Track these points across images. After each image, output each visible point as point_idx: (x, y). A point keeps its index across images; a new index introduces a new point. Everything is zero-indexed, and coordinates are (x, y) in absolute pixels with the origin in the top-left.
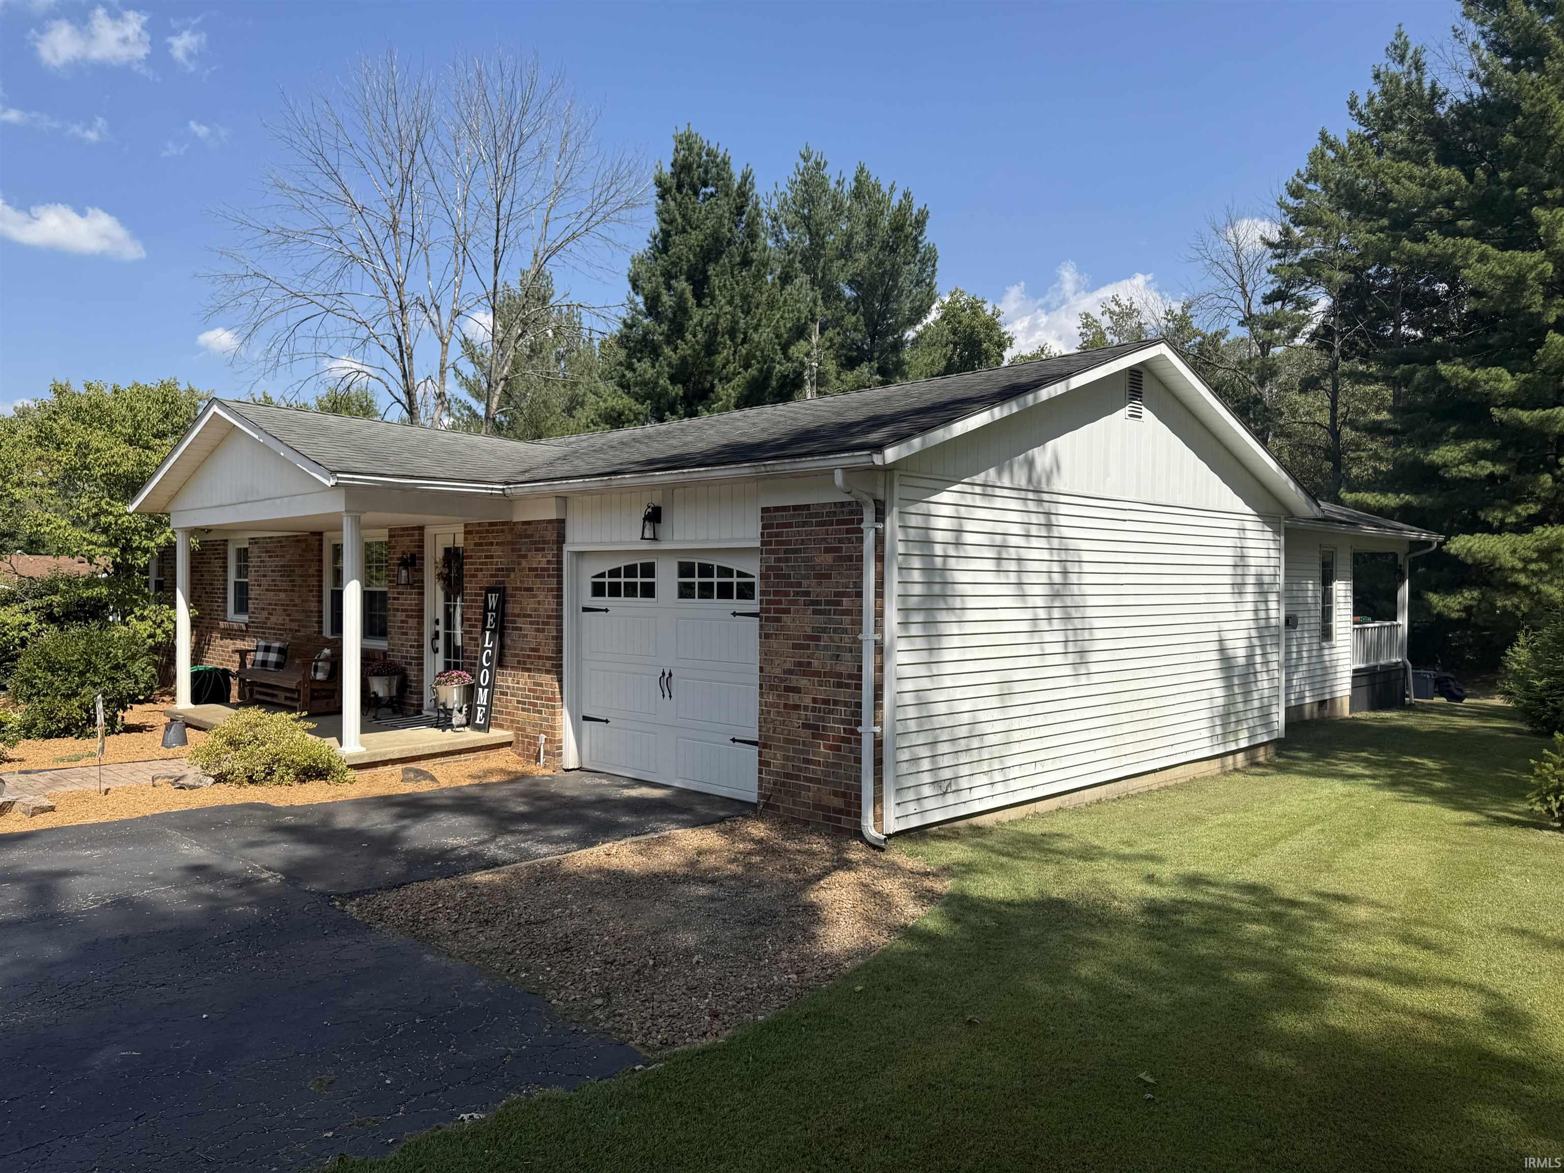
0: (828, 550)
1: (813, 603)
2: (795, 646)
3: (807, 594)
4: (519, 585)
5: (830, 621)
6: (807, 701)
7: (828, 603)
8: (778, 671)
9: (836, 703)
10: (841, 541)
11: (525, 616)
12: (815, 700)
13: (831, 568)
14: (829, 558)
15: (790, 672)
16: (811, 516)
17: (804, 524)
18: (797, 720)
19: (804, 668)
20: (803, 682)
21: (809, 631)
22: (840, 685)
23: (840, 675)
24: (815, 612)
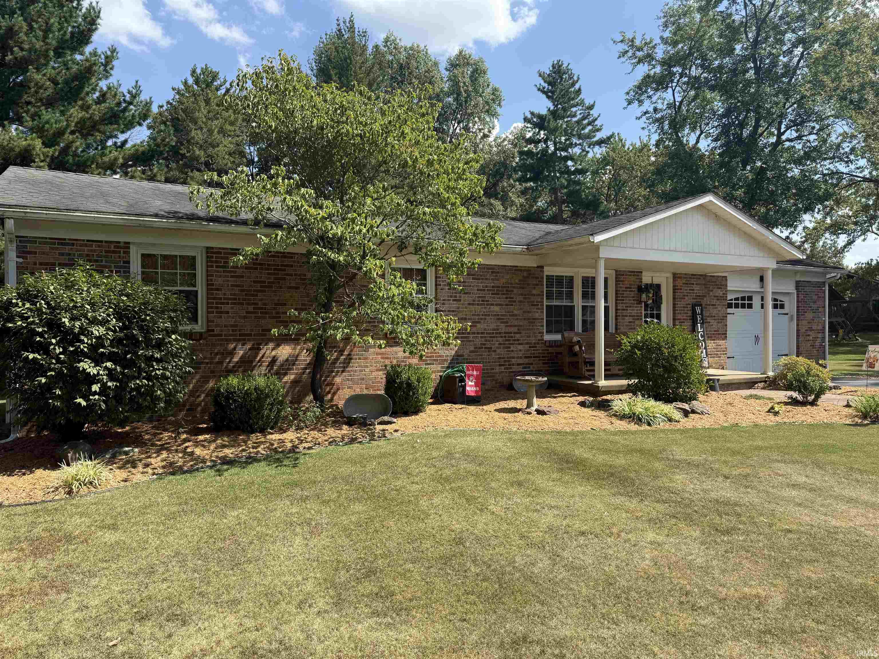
1: (812, 310)
2: (808, 323)
3: (811, 307)
5: (816, 315)
6: (812, 338)
7: (816, 310)
8: (804, 330)
10: (818, 292)
13: (816, 300)
14: (816, 297)
15: (807, 330)
16: (811, 284)
17: (810, 287)
18: (809, 344)
21: (812, 318)
23: (819, 330)
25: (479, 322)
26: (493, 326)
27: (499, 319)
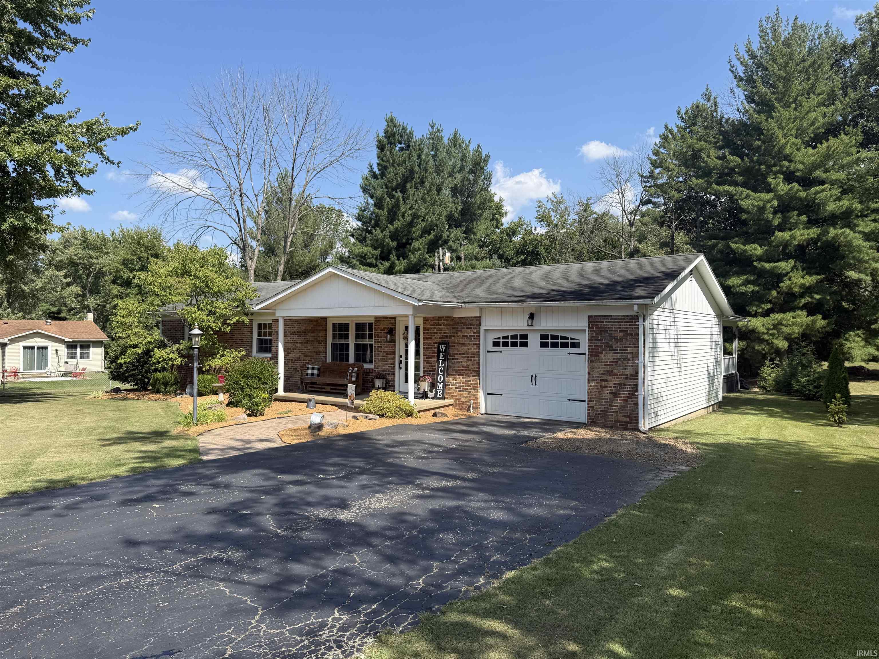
0: (620, 331)
1: (613, 350)
2: (605, 365)
3: (612, 347)
4: (456, 341)
5: (622, 356)
6: (612, 384)
7: (620, 350)
8: (597, 374)
9: (625, 385)
10: (626, 328)
11: (460, 354)
12: (615, 384)
13: (622, 337)
14: (622, 334)
15: (603, 374)
16: (613, 319)
17: (609, 322)
18: (606, 391)
19: (610, 373)
20: (609, 378)
21: (612, 360)
22: (627, 378)
23: (627, 375)
24: (614, 353)
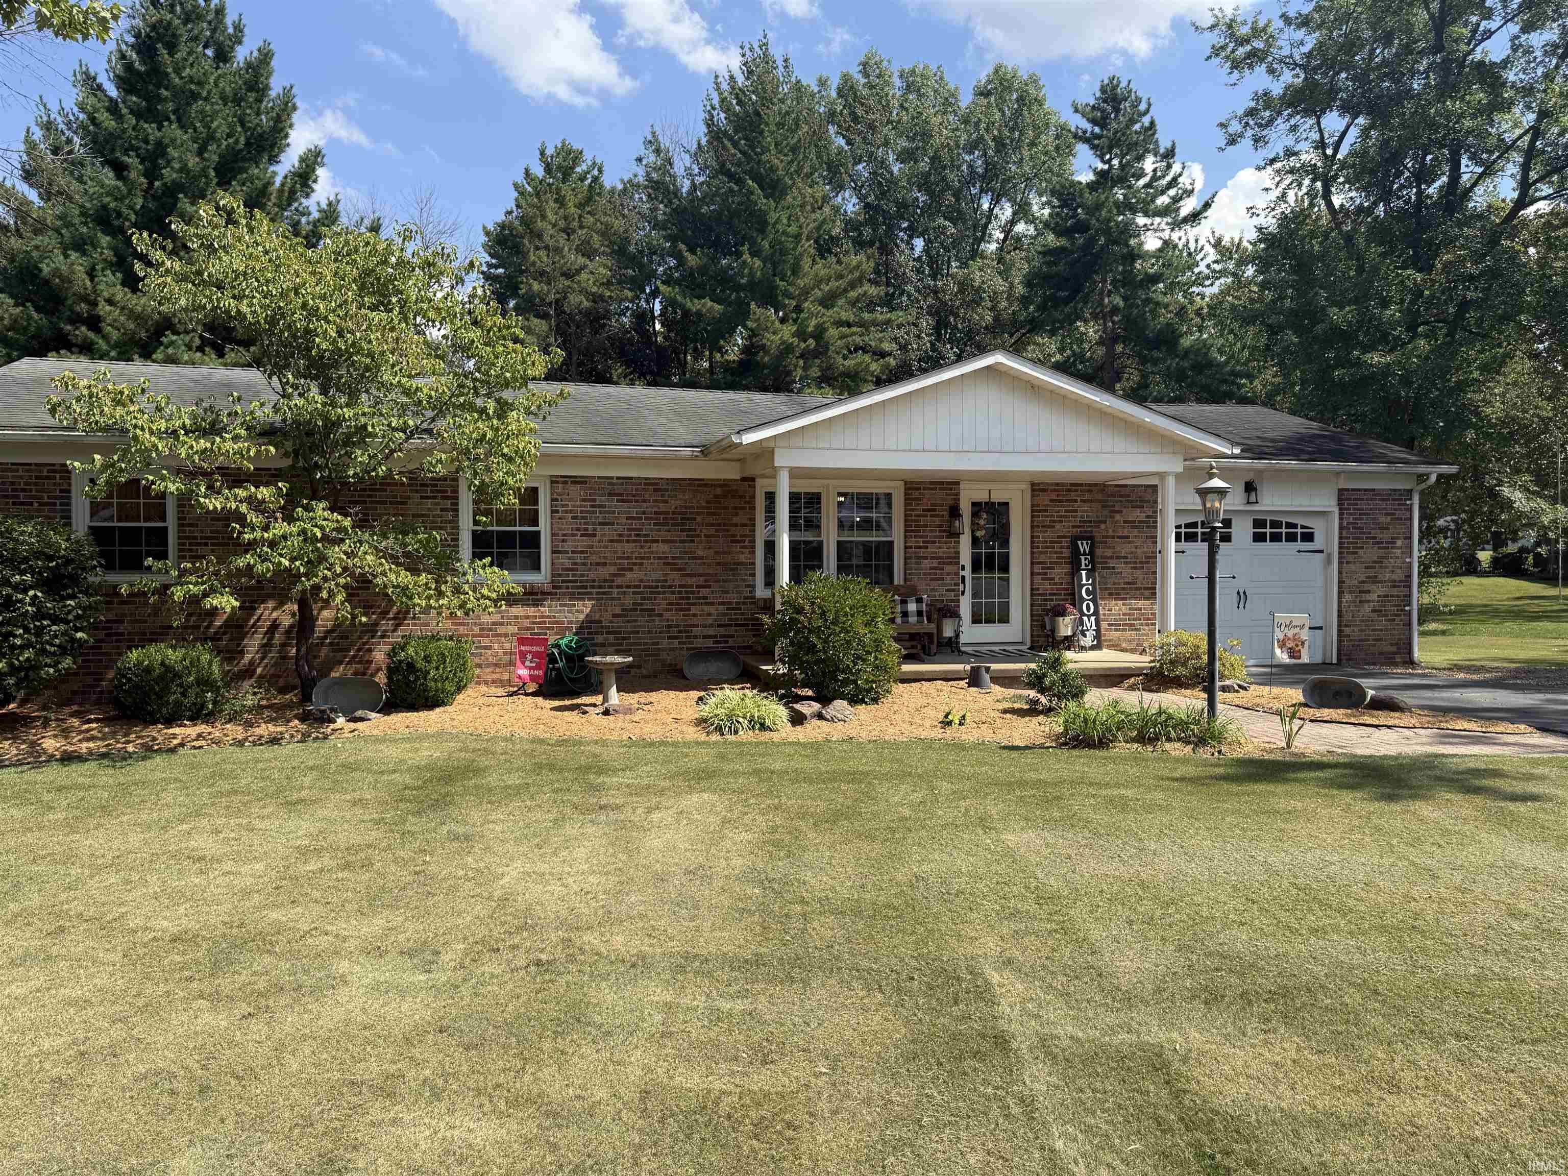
0: (1387, 514)
5: (1389, 552)
6: (1375, 597)
7: (1387, 543)
9: (1392, 596)
12: (1379, 596)
13: (1389, 524)
14: (1388, 519)
16: (1376, 495)
17: (1371, 499)
18: (1367, 609)
19: (1373, 579)
21: (1375, 558)
22: (1394, 587)
23: (1397, 581)
24: (1379, 548)
25: (631, 570)
26: (657, 575)
27: (668, 564)
